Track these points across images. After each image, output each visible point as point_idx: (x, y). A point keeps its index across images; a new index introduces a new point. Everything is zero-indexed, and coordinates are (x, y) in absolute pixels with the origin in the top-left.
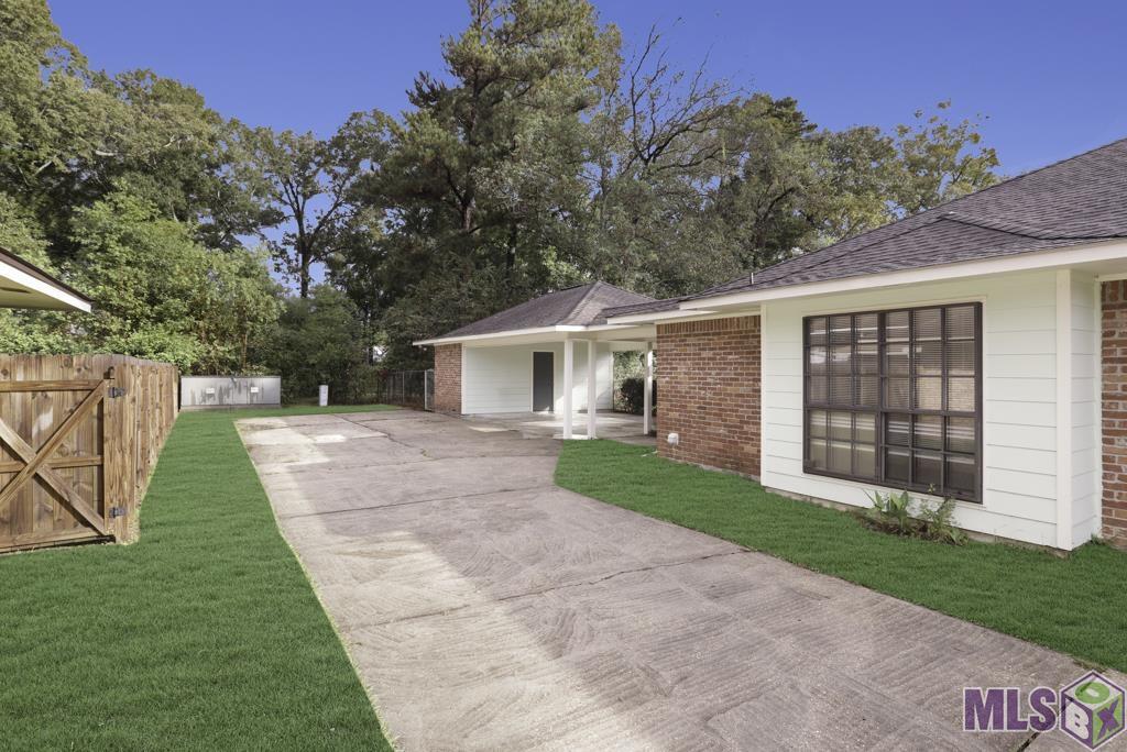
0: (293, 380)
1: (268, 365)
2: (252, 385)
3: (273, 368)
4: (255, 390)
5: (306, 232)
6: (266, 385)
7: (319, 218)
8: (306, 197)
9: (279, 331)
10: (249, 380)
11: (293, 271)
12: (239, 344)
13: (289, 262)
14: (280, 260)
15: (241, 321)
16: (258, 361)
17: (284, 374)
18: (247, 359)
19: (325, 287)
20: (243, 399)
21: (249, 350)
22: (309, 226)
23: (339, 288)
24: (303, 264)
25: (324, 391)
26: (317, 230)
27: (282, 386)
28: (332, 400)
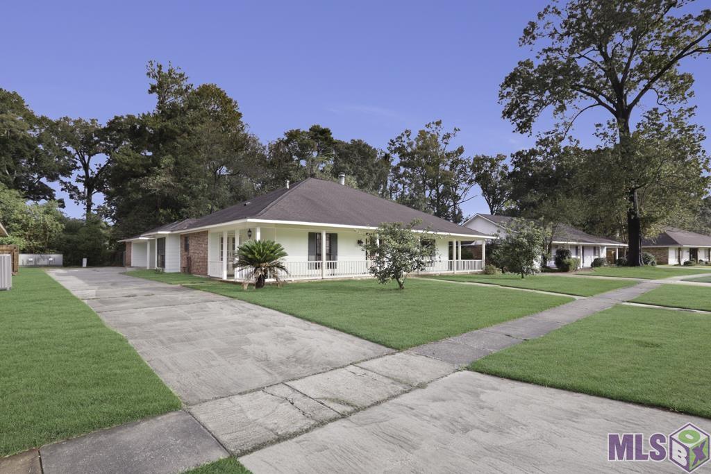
0: (69, 256)
1: (57, 250)
2: (50, 257)
3: (59, 251)
4: (51, 259)
5: (90, 176)
6: (55, 257)
7: (98, 169)
8: (90, 156)
9: (63, 236)
10: (48, 255)
11: (81, 198)
12: (44, 241)
13: (79, 193)
14: (73, 193)
15: (45, 232)
16: (53, 248)
17: (65, 254)
18: (48, 247)
19: (104, 207)
20: (45, 262)
21: (49, 244)
22: (92, 172)
23: (113, 207)
24: (88, 194)
25: (85, 261)
26: (97, 175)
27: (64, 258)
28: (89, 265)
